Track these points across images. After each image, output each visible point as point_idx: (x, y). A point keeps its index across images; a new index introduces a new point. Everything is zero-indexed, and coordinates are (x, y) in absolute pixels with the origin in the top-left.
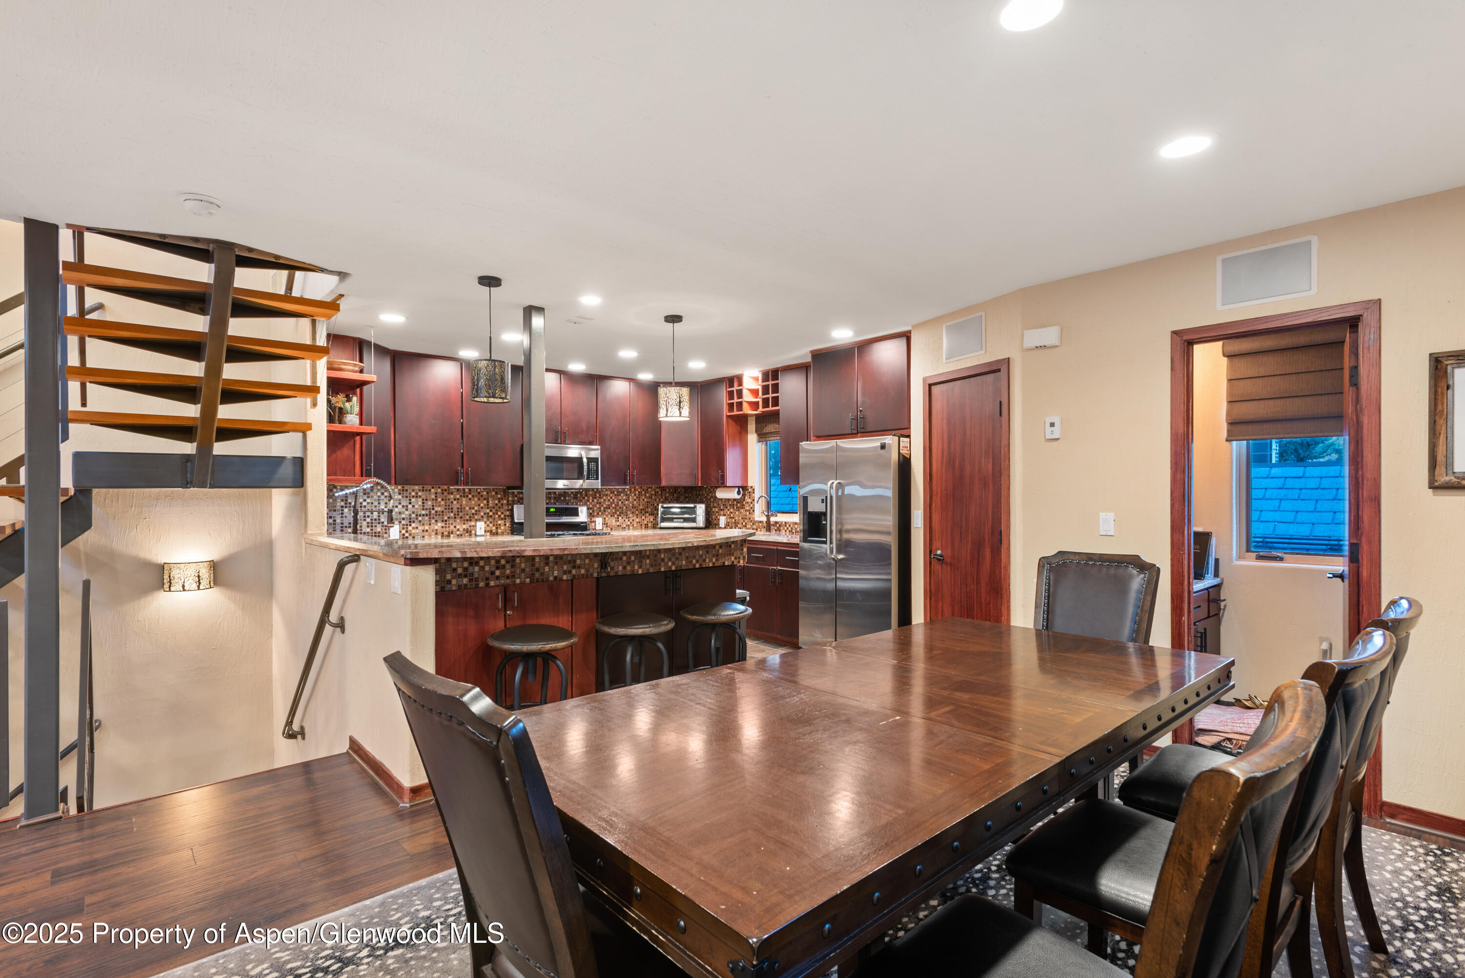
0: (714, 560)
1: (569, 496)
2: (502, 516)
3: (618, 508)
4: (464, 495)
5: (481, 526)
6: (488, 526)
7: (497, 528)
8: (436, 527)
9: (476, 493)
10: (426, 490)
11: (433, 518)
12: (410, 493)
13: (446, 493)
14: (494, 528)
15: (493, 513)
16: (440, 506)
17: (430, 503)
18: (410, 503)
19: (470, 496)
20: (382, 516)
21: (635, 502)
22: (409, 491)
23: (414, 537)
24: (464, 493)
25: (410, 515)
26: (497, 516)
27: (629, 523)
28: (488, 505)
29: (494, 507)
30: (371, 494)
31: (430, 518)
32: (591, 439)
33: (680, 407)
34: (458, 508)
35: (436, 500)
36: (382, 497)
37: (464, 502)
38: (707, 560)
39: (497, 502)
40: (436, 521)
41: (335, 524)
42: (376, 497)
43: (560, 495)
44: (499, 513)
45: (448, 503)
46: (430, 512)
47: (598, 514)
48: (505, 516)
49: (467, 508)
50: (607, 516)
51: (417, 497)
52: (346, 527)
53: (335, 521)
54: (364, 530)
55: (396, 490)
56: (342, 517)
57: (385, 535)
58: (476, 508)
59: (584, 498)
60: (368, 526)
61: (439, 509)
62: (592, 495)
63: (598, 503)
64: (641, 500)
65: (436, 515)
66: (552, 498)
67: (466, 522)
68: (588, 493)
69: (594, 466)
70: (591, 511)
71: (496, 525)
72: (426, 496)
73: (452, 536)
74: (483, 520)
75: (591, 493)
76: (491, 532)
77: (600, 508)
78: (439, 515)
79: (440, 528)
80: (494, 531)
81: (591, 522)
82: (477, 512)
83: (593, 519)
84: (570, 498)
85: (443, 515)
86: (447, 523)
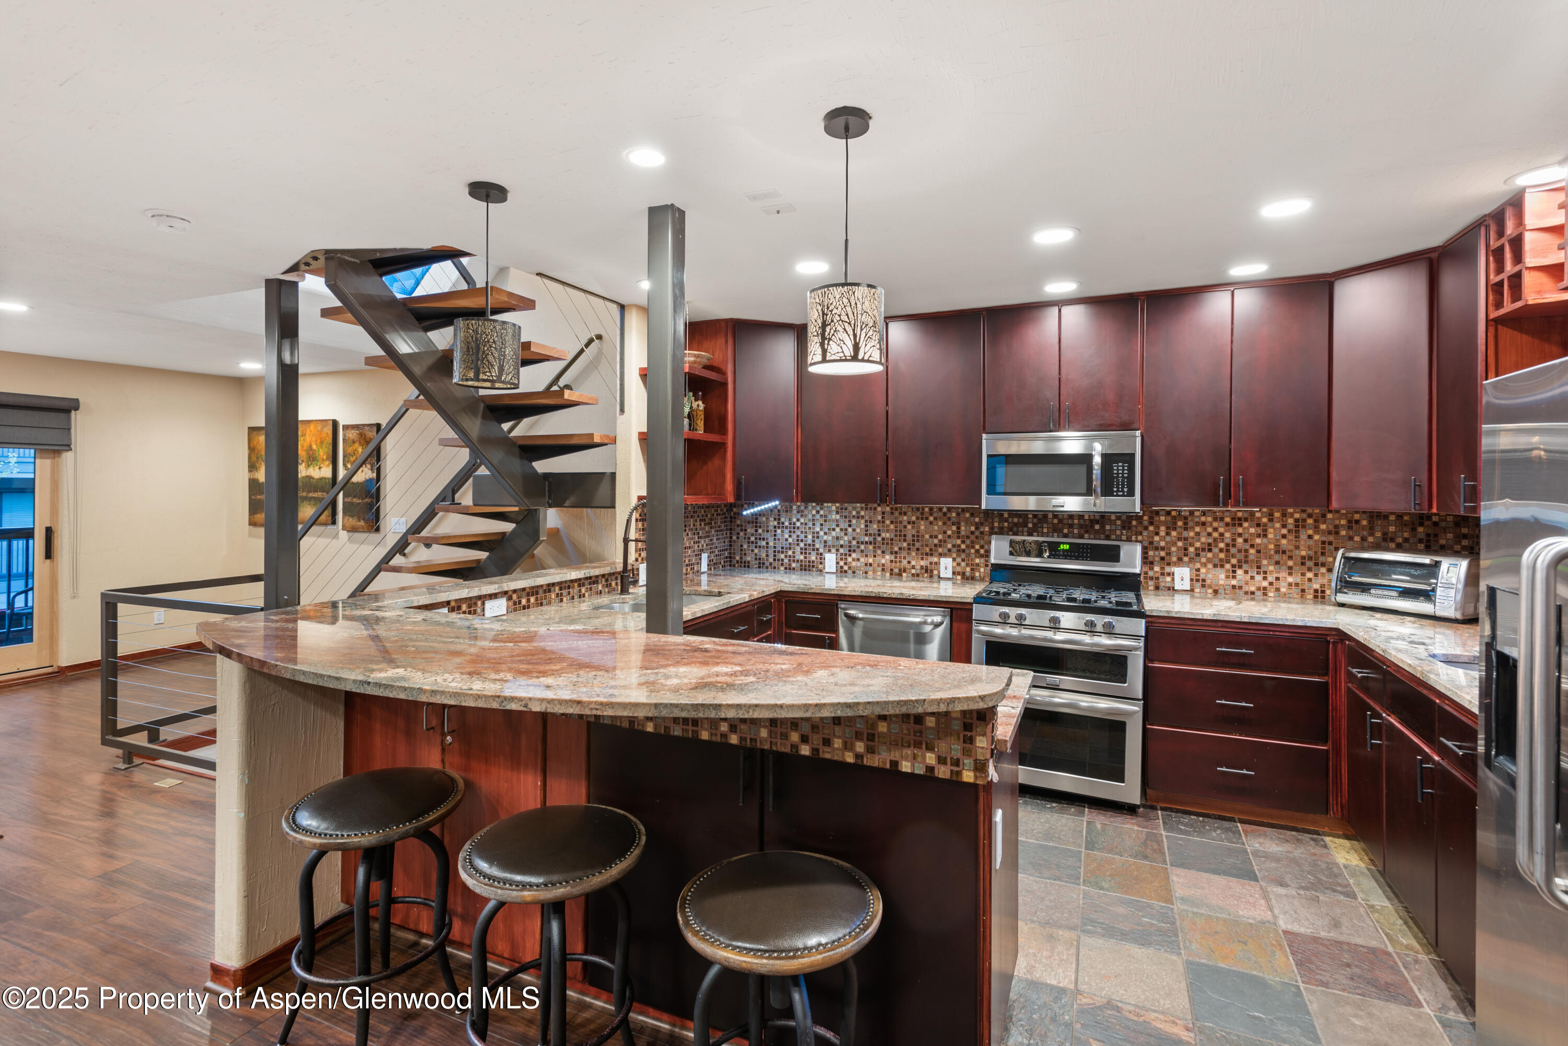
1: (1112, 523)
2: (982, 551)
3: (1233, 550)
4: (923, 517)
5: (946, 565)
6: (959, 564)
7: (972, 570)
8: (883, 561)
9: (940, 514)
10: (871, 509)
11: (879, 547)
12: (850, 512)
13: (897, 514)
14: (968, 569)
15: (967, 546)
16: (887, 531)
17: (875, 526)
18: (850, 526)
19: (931, 518)
20: (817, 541)
21: (1284, 541)
22: (850, 508)
23: (854, 572)
24: (922, 514)
25: (850, 542)
26: (973, 551)
27: (1265, 584)
28: (959, 532)
29: (968, 537)
30: (806, 512)
31: (874, 548)
32: (1126, 418)
34: (913, 536)
35: (883, 522)
36: (818, 516)
37: (922, 527)
39: (973, 528)
40: (883, 552)
41: (767, 547)
42: (810, 516)
43: (1093, 522)
44: (977, 547)
45: (900, 527)
46: (875, 539)
49: (927, 536)
50: (1205, 565)
51: (858, 517)
52: (779, 552)
53: (767, 543)
54: (797, 558)
55: (834, 508)
56: (775, 539)
57: (820, 566)
58: (940, 537)
59: (1146, 528)
60: (801, 553)
61: (888, 535)
62: (1164, 523)
63: (1179, 539)
64: (1303, 536)
65: (883, 544)
66: (1076, 526)
67: (925, 557)
68: (1156, 518)
69: (1123, 470)
70: (1163, 554)
71: (972, 565)
72: (870, 517)
73: (904, 575)
74: (950, 556)
75: (1162, 518)
76: (963, 574)
77: (1186, 549)
78: (887, 544)
79: (888, 562)
80: (968, 574)
81: (1163, 574)
82: (942, 543)
83: (1167, 569)
84: (1113, 527)
85: (892, 544)
86: (898, 555)
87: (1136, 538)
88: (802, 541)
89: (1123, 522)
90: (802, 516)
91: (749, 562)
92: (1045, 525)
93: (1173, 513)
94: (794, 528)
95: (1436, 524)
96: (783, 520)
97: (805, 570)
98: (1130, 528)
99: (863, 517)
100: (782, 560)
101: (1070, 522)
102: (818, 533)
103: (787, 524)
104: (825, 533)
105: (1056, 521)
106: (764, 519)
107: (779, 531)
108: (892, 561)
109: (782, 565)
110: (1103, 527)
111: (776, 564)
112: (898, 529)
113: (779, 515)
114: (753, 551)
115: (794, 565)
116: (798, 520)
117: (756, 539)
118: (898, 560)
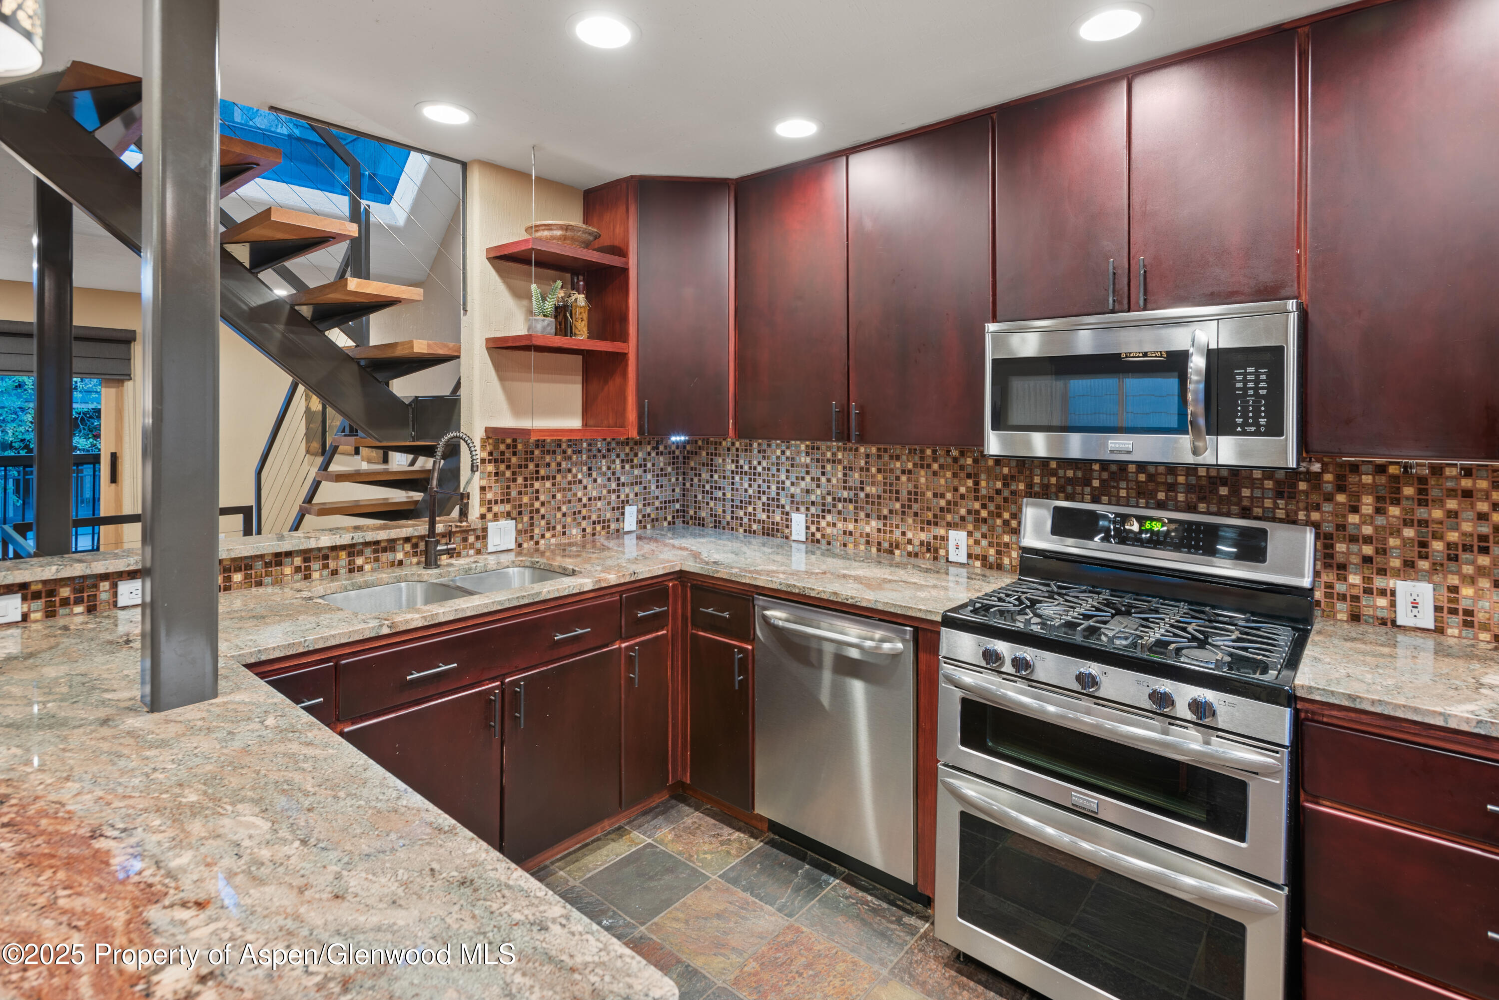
1: (1253, 483)
2: (1012, 524)
4: (923, 465)
5: (958, 542)
6: (975, 542)
7: (999, 553)
8: (868, 529)
9: (949, 460)
10: (851, 450)
11: (862, 508)
12: (824, 454)
13: (886, 457)
14: (992, 551)
15: (991, 514)
16: (873, 484)
17: (857, 475)
18: (823, 474)
19: (935, 466)
20: (782, 493)
22: (823, 448)
23: (829, 543)
24: (922, 459)
25: (824, 498)
26: (999, 522)
28: (976, 490)
29: (991, 499)
30: (769, 453)
31: (856, 508)
35: (868, 470)
36: (783, 459)
37: (923, 480)
39: (999, 485)
40: (868, 516)
41: (724, 500)
42: (774, 458)
44: (1006, 516)
45: (891, 478)
46: (856, 495)
47: (1409, 564)
49: (929, 494)
50: (1471, 580)
51: (834, 462)
52: (737, 507)
53: (724, 494)
54: (758, 517)
55: (803, 447)
56: (732, 489)
57: (787, 531)
58: (949, 496)
59: (1329, 499)
60: (764, 510)
61: (874, 490)
62: (1372, 489)
63: (1407, 523)
65: (867, 503)
66: (1181, 489)
67: (926, 527)
68: (1353, 479)
69: (1257, 381)
70: (1368, 550)
71: (998, 544)
72: (850, 462)
73: (897, 552)
74: (963, 528)
75: (1367, 479)
76: (984, 559)
77: (1424, 545)
78: (873, 503)
79: (875, 531)
80: (992, 559)
81: (1368, 591)
82: (951, 507)
83: (1379, 582)
84: (1258, 493)
85: (879, 504)
86: (888, 522)
87: (1308, 516)
88: (764, 493)
89: (1278, 483)
90: (764, 457)
91: (703, 519)
92: (1123, 484)
93: (1392, 470)
94: (755, 474)
96: (741, 462)
97: (768, 535)
98: (1292, 498)
99: (840, 462)
100: (741, 519)
101: (1170, 479)
102: (783, 482)
103: (746, 468)
104: (793, 484)
105: (1142, 477)
106: (720, 461)
107: (737, 478)
108: (879, 530)
109: (741, 525)
110: (1235, 491)
111: (734, 523)
112: (888, 481)
113: (737, 456)
114: (708, 504)
115: (755, 527)
116: (759, 463)
117: (711, 487)
118: (888, 529)
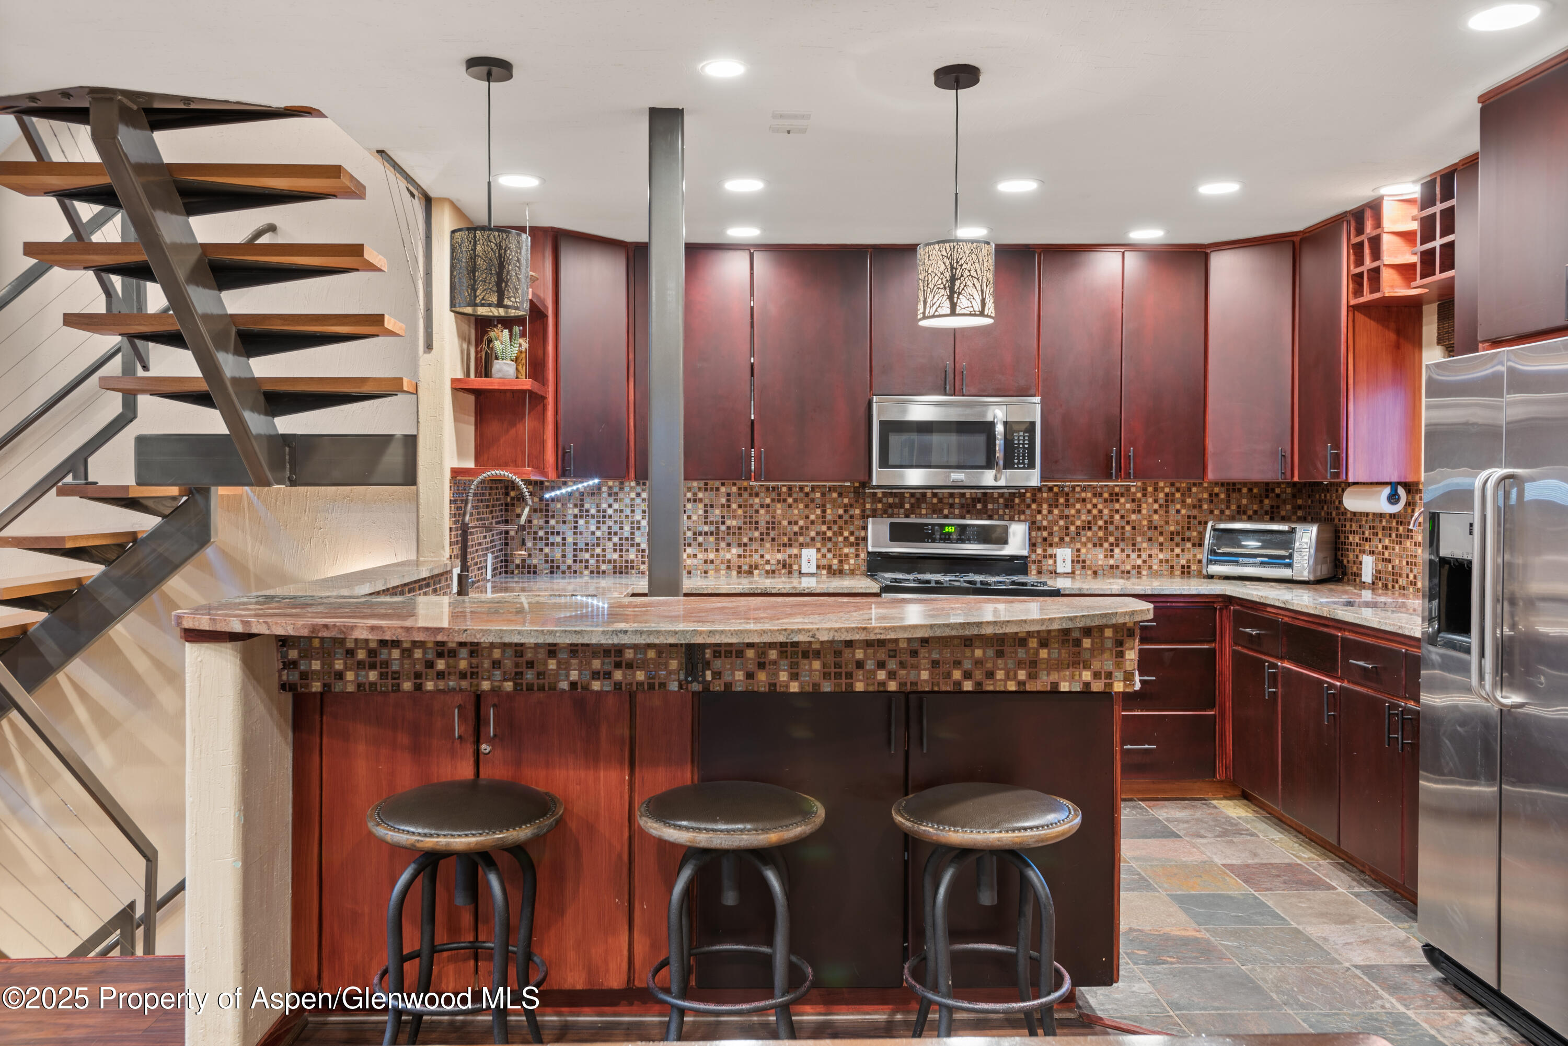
0: (1022, 675)
1: (995, 501)
2: (852, 539)
3: (1111, 528)
4: (780, 499)
5: (809, 557)
6: (824, 556)
7: (841, 562)
8: (728, 556)
9: (801, 495)
10: (712, 489)
11: (723, 539)
13: (746, 495)
14: (835, 561)
15: (835, 534)
16: (734, 517)
17: (717, 512)
19: (790, 500)
20: (637, 533)
21: (1156, 517)
24: (779, 495)
26: (841, 539)
27: (1139, 562)
28: (824, 517)
29: (835, 522)
30: (621, 495)
31: (717, 539)
32: (1022, 382)
33: (952, 292)
34: (768, 523)
35: (729, 506)
36: (638, 501)
37: (779, 512)
38: (1000, 675)
39: (841, 511)
40: (729, 545)
41: (564, 545)
42: (627, 501)
43: (975, 500)
44: (846, 534)
45: (750, 512)
46: (718, 528)
47: (1062, 539)
48: (857, 539)
49: (785, 523)
50: (1085, 544)
51: (695, 501)
52: (581, 550)
53: (564, 539)
54: (608, 557)
56: (575, 533)
58: (801, 523)
59: (1029, 506)
60: (615, 550)
61: (734, 523)
62: (1047, 499)
63: (1061, 517)
64: (1172, 512)
65: (728, 534)
66: (956, 506)
67: (782, 548)
68: (1039, 495)
69: (1024, 440)
70: (1045, 534)
71: (840, 556)
72: (711, 500)
73: (756, 572)
74: (814, 546)
75: (1045, 495)
76: (829, 568)
77: (1067, 528)
78: (734, 533)
79: (735, 558)
80: (835, 567)
81: (1045, 557)
82: (803, 531)
83: (1050, 551)
84: (996, 506)
85: (740, 534)
86: (748, 548)
87: (1019, 518)
88: (616, 534)
89: (1006, 500)
90: (616, 500)
91: (535, 566)
92: (924, 506)
93: (1056, 489)
94: (604, 517)
95: (1278, 496)
96: (587, 506)
97: (621, 573)
98: (1012, 507)
99: (701, 500)
100: (587, 561)
101: (951, 501)
102: (639, 522)
103: (593, 511)
105: (935, 500)
106: (559, 505)
107: (581, 522)
108: (739, 556)
109: (586, 567)
110: (985, 506)
111: (577, 567)
112: (748, 514)
113: (582, 500)
114: (541, 550)
115: (603, 567)
116: (610, 506)
117: (547, 533)
118: (748, 554)
